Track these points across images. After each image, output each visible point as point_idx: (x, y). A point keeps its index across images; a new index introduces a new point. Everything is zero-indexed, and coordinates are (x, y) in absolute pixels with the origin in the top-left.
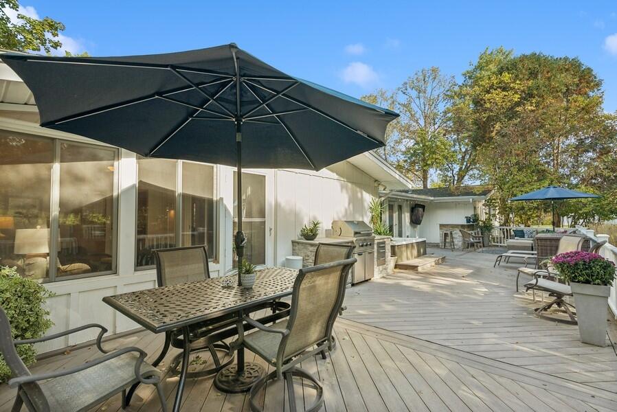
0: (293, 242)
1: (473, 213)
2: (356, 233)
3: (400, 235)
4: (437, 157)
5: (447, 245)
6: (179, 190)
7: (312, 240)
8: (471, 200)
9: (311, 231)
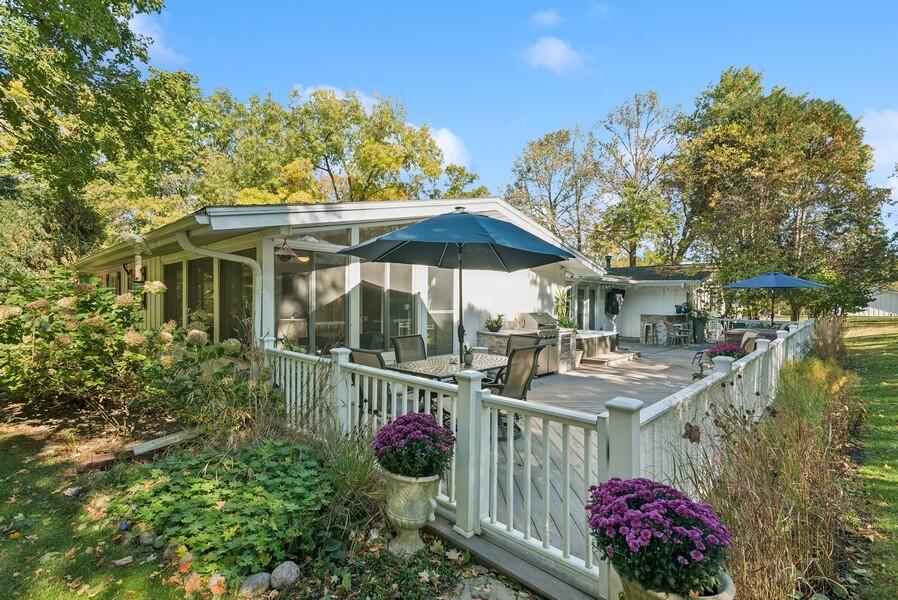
0: (478, 333)
1: (685, 301)
2: (540, 325)
3: (592, 327)
4: (648, 224)
5: (649, 339)
6: (387, 286)
7: (497, 331)
8: (683, 285)
9: (496, 323)
